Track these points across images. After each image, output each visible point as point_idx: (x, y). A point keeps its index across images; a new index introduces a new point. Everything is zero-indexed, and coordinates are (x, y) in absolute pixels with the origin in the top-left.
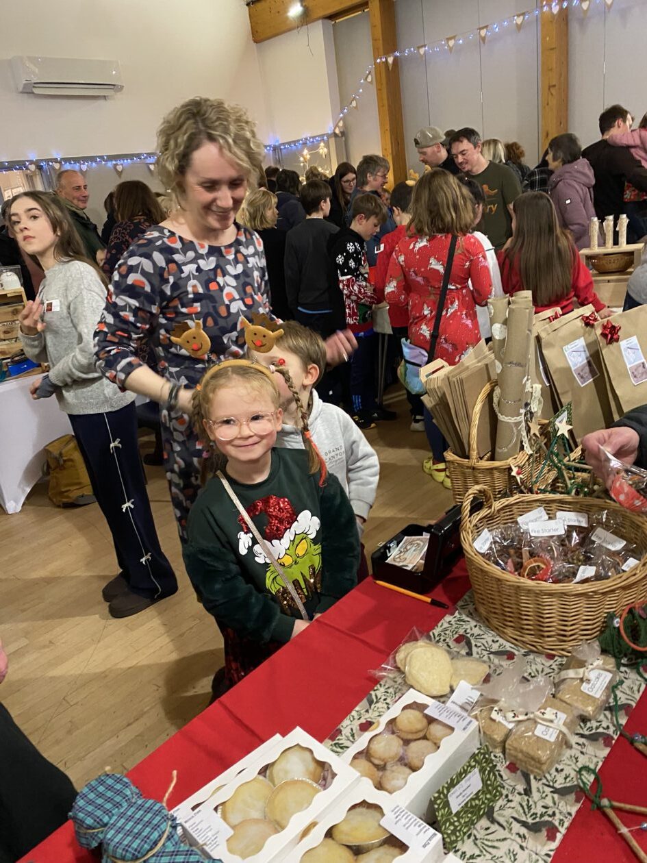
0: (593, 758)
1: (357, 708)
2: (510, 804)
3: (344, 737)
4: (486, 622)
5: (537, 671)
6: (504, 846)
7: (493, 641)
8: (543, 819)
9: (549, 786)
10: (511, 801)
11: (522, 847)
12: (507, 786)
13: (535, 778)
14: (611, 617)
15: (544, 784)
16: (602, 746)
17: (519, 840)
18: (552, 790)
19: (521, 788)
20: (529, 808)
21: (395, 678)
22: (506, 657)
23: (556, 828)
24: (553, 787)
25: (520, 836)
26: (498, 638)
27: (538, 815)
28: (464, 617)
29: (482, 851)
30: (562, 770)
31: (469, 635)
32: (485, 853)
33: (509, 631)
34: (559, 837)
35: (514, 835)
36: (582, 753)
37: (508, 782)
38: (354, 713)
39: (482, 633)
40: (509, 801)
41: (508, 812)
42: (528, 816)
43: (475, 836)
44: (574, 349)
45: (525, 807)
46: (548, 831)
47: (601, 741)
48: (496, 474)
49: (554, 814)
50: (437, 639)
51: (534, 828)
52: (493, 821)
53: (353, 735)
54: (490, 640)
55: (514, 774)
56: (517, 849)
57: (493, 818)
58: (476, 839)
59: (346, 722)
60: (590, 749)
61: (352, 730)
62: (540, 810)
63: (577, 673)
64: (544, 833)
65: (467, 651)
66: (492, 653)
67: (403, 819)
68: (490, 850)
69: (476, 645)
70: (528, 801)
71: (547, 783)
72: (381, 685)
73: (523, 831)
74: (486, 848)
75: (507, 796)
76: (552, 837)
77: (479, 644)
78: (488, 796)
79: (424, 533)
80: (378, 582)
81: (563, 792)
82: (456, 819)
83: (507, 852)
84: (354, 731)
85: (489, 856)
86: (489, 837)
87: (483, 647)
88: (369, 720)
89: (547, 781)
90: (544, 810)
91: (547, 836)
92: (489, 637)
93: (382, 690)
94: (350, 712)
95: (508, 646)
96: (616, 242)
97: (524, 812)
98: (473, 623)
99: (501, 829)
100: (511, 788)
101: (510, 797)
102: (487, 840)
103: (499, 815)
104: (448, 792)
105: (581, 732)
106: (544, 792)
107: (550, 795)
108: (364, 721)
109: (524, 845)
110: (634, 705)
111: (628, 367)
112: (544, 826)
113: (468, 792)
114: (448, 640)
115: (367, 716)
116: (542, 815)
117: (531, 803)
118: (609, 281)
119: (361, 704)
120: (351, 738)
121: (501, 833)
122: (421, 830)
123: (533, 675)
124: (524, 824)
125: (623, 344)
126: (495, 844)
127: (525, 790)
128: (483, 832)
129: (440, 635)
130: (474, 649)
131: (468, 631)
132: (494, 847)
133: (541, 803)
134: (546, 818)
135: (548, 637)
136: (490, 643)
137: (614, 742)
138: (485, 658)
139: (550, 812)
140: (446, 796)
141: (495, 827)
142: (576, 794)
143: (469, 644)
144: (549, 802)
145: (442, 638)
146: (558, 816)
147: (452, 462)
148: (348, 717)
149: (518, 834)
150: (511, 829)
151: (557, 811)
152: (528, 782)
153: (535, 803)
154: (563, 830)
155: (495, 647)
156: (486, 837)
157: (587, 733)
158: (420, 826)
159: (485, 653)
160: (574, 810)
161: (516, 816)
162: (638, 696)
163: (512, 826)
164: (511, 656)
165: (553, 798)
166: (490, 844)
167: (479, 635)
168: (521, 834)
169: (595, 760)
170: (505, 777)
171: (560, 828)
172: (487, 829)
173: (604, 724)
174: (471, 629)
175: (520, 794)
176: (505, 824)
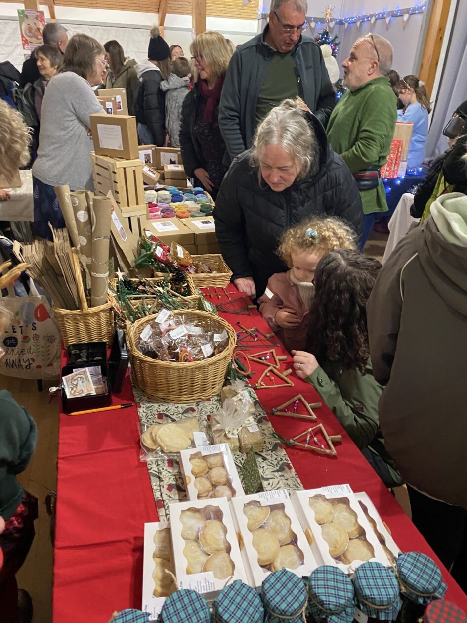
0: (269, 429)
1: (153, 484)
16: (267, 422)
18: (271, 451)
19: (260, 459)
20: (272, 464)
22: (191, 412)
25: (282, 476)
27: (278, 464)
34: (291, 465)
35: (279, 477)
36: (263, 430)
38: (155, 487)
39: (166, 407)
42: (275, 467)
47: (264, 421)
51: (282, 469)
52: (267, 479)
56: (286, 481)
60: (264, 426)
61: (166, 494)
62: (276, 462)
64: (286, 468)
65: (171, 419)
66: (183, 413)
67: (268, 496)
72: (150, 464)
73: (280, 473)
75: (260, 466)
76: (290, 468)
77: (172, 413)
81: (274, 449)
87: (176, 414)
88: (168, 484)
89: (265, 449)
92: (172, 408)
93: (154, 466)
94: (152, 488)
95: (186, 406)
98: (156, 405)
99: (273, 479)
103: (266, 475)
106: (269, 454)
110: (258, 399)
111: (118, 230)
112: (284, 466)
114: (155, 421)
115: (165, 483)
117: (270, 462)
121: (275, 481)
124: (277, 471)
126: (278, 486)
127: (263, 459)
128: (269, 486)
129: (148, 421)
130: (173, 417)
133: (274, 459)
134: (281, 463)
136: (176, 409)
137: (268, 418)
139: (279, 459)
141: (271, 481)
142: (279, 447)
143: (167, 416)
145: (151, 421)
148: (154, 491)
151: (281, 457)
152: (261, 456)
155: (181, 410)
159: (180, 415)
160: (284, 452)
161: (272, 470)
162: (256, 396)
163: (275, 475)
164: (193, 410)
165: (274, 454)
166: (276, 488)
171: (288, 462)
173: (258, 414)
174: (159, 409)
175: (263, 462)
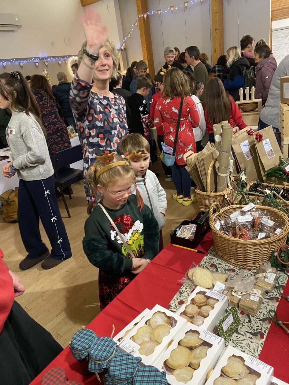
0: (273, 306)
1: (176, 296)
2: (244, 327)
3: (173, 308)
4: (222, 258)
5: (246, 276)
6: (245, 343)
7: (226, 265)
8: (257, 331)
9: (258, 318)
10: (244, 325)
11: (251, 342)
12: (241, 320)
13: (252, 316)
14: (274, 252)
15: (255, 318)
16: (275, 302)
17: (250, 339)
18: (259, 320)
19: (247, 320)
20: (252, 327)
21: (189, 283)
22: (232, 271)
23: (263, 333)
24: (259, 319)
25: (250, 338)
26: (227, 264)
27: (256, 330)
28: (212, 257)
29: (236, 345)
30: (262, 312)
31: (215, 264)
32: (238, 346)
33: (232, 261)
34: (265, 337)
35: (248, 338)
36: (268, 305)
37: (242, 318)
38: (174, 298)
39: (220, 262)
40: (243, 325)
41: (244, 330)
42: (252, 330)
43: (232, 340)
44: (244, 145)
45: (250, 327)
46: (260, 335)
47: (275, 300)
48: (218, 198)
49: (262, 329)
50: (203, 266)
51: (255, 335)
52: (239, 333)
53: (176, 307)
54: (224, 265)
55: (243, 315)
56: (250, 343)
57: (238, 332)
58: (233, 341)
59: (172, 302)
60: (271, 303)
61: (175, 304)
62: (256, 328)
63: (263, 275)
65: (216, 270)
66: (226, 270)
67: (208, 335)
68: (239, 344)
69: (219, 268)
70: (251, 325)
71: (257, 317)
72: (183, 286)
73: (251, 336)
74: (238, 344)
75: (242, 324)
76: (262, 337)
77: (220, 267)
78: (236, 324)
79: (190, 224)
80: (174, 245)
81: (263, 320)
82: (225, 334)
83: (246, 344)
84: (176, 305)
85: (240, 347)
86: (238, 340)
87: (222, 268)
88: (181, 300)
89: (257, 316)
90: (257, 328)
91: (260, 337)
92: (224, 264)
93: (184, 288)
94: (173, 298)
95: (232, 267)
96: (250, 98)
97: (250, 329)
98: (216, 259)
99: (242, 336)
100: (243, 321)
101: (243, 324)
102: (237, 341)
103: (240, 331)
104: (222, 323)
105: (267, 297)
106: (256, 321)
107: (259, 322)
108: (180, 301)
109: (252, 341)
110: (285, 285)
111: (266, 151)
112: (259, 333)
113: (229, 323)
114: (207, 266)
115: (180, 298)
116: (257, 330)
117: (252, 325)
118: (248, 115)
119: (176, 294)
120: (175, 308)
121: (243, 338)
122: (216, 338)
123: (244, 277)
124: (251, 333)
125: (264, 142)
126: (241, 342)
127: (249, 321)
128: (236, 338)
129: (203, 264)
130: (218, 269)
131: (215, 262)
132: (241, 343)
133: (256, 325)
134: (259, 330)
135: (249, 262)
136: (225, 266)
137: (280, 300)
138: (224, 272)
139: (260, 328)
140: (221, 325)
141: (239, 336)
142: (269, 321)
143: (216, 267)
144: (259, 324)
145: (205, 266)
146: (263, 329)
147: (199, 194)
148: (173, 300)
149: (249, 337)
150: (246, 336)
151: (263, 328)
152: (249, 318)
153: (254, 325)
154: (266, 334)
155: (227, 268)
156: (237, 340)
157: (269, 297)
158: (215, 337)
159: (223, 270)
160: (269, 326)
161: (247, 331)
162: (286, 282)
163: (246, 334)
164: (234, 271)
165: (260, 322)
166: (239, 342)
167: (219, 263)
168: (250, 337)
169: (274, 307)
170: (240, 317)
171: (265, 333)
172: (237, 337)
173: (275, 294)
174: (216, 261)
175: (247, 322)
176: (243, 334)
